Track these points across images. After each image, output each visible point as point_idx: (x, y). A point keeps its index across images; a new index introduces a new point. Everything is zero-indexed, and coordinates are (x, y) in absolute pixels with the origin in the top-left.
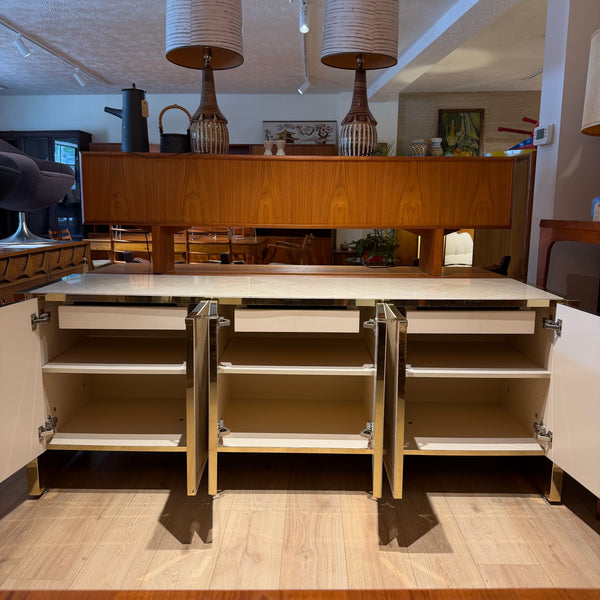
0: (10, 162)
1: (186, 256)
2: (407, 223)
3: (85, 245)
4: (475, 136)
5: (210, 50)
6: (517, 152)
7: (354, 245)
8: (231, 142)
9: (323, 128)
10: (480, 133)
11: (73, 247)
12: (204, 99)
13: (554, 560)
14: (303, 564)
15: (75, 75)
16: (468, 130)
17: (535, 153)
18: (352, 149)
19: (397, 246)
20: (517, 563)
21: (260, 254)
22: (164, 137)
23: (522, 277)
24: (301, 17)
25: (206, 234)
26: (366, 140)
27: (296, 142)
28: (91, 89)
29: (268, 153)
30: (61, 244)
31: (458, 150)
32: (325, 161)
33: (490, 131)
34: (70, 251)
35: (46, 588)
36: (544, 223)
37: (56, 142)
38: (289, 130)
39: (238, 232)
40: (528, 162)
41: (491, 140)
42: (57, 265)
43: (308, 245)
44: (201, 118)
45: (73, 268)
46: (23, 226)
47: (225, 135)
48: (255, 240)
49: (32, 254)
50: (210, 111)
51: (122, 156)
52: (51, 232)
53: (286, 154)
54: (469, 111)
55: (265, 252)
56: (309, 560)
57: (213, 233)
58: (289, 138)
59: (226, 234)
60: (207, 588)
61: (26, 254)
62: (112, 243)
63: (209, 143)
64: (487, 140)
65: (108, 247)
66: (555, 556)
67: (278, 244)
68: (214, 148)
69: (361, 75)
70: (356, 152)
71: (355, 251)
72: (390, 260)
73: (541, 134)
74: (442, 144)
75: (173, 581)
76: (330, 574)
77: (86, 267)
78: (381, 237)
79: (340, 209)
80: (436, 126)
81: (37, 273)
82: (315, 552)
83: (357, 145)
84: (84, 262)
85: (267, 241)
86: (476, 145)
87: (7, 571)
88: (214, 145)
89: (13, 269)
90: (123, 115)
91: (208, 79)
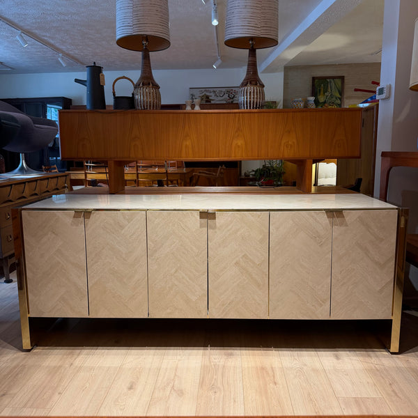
0: (13, 119)
1: (137, 182)
2: (286, 156)
3: (66, 176)
4: (338, 95)
5: (147, 38)
6: (366, 105)
7: (254, 173)
8: (162, 103)
9: (231, 92)
10: (341, 93)
11: (57, 177)
12: (143, 72)
13: (393, 394)
14: (213, 397)
15: (59, 59)
16: (333, 90)
17: (378, 105)
18: (247, 104)
19: (284, 173)
20: (366, 396)
21: (188, 180)
22: (117, 99)
23: (370, 193)
24: (213, 14)
25: (151, 167)
26: (257, 98)
27: (212, 102)
28: (70, 68)
29: (188, 108)
30: (50, 175)
31: (326, 105)
32: (228, 113)
33: (348, 92)
34: (55, 180)
35: (32, 415)
36: (384, 154)
37: (48, 105)
38: (208, 94)
39: (173, 165)
40: (373, 111)
41: (349, 98)
42: (46, 190)
43: (221, 173)
44: (141, 85)
45: (58, 191)
46: (23, 163)
47: (158, 97)
48: (184, 170)
49: (29, 182)
50: (147, 80)
51: (86, 113)
52: (44, 167)
53: (201, 109)
54: (333, 78)
55: (191, 179)
56: (217, 394)
57: (155, 166)
58: (208, 99)
59: (163, 166)
60: (144, 415)
61: (24, 182)
62: (86, 174)
63: (147, 102)
64: (347, 98)
65: (83, 177)
66: (393, 391)
67: (200, 173)
68: (150, 106)
69: (253, 53)
70: (250, 107)
71: (255, 177)
72: (279, 183)
73: (381, 91)
74: (315, 101)
75: (121, 409)
76: (232, 403)
77: (66, 190)
78: (272, 167)
79: (239, 147)
80: (311, 89)
81: (32, 195)
82: (222, 388)
83: (250, 102)
84: (65, 187)
85: (193, 171)
86: (339, 102)
87: (6, 403)
88: (150, 103)
89: (15, 193)
90: (87, 84)
91: (146, 58)
